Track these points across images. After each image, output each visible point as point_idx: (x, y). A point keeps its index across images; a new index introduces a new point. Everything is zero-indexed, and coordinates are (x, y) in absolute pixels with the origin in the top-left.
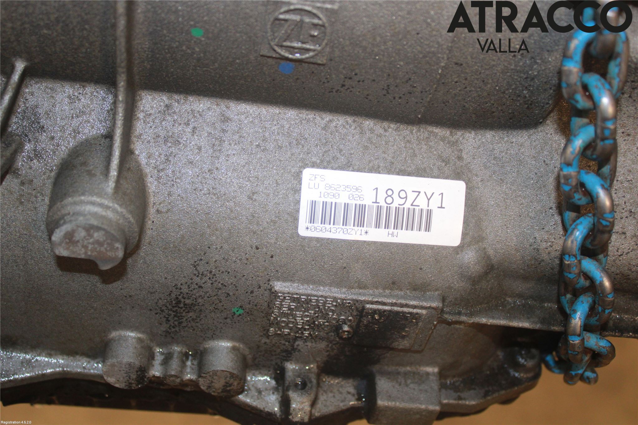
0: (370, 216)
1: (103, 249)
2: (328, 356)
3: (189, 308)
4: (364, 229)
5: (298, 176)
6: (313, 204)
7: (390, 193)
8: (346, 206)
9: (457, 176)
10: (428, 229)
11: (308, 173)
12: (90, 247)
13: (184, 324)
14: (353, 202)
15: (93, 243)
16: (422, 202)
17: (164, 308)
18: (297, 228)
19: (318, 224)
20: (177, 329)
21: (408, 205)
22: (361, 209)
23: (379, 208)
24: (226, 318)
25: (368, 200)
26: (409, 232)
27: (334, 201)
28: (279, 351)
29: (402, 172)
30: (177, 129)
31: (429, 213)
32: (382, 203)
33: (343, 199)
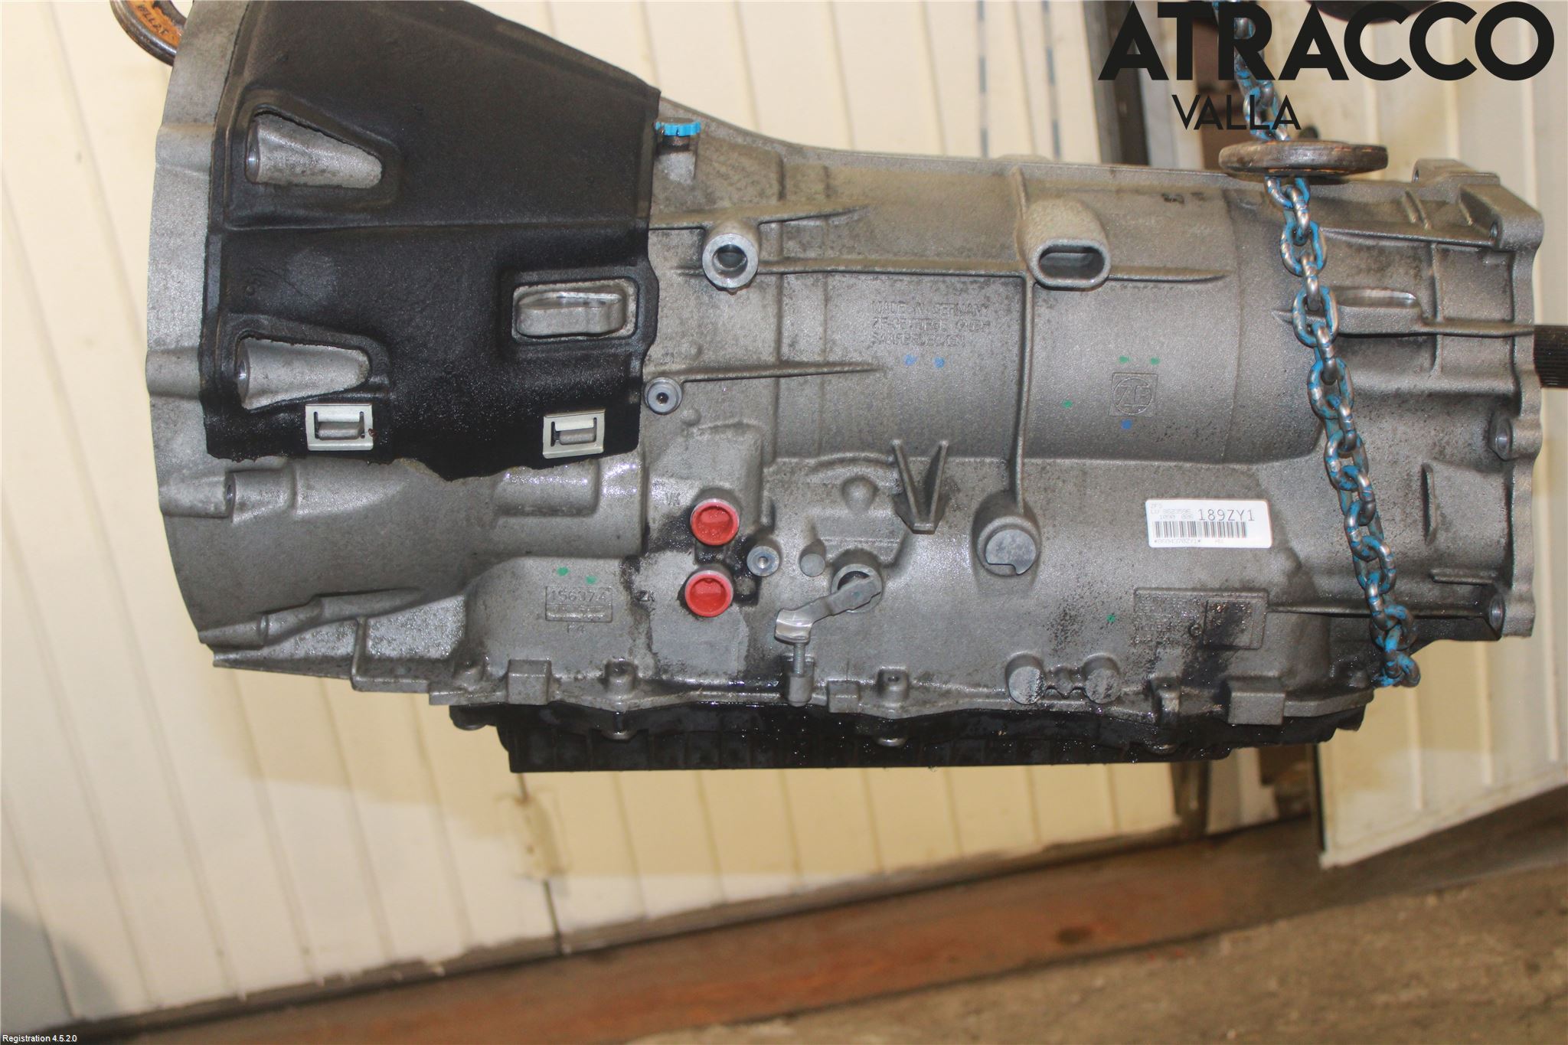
0: (1200, 529)
1: (1021, 553)
2: (1185, 662)
3: (1073, 619)
4: (1197, 538)
5: (1143, 504)
6: (1157, 524)
7: (1211, 512)
8: (1182, 523)
9: (1259, 496)
10: (1244, 534)
11: (1149, 503)
12: (1013, 551)
13: (1069, 639)
14: (1186, 520)
15: (1015, 549)
16: (1236, 517)
17: (1054, 623)
18: (1148, 542)
19: (1163, 537)
20: (1063, 645)
21: (1226, 520)
22: (1193, 525)
23: (1206, 524)
24: (1102, 628)
25: (1196, 518)
26: (1231, 539)
27: (1171, 520)
28: (1144, 661)
29: (1217, 497)
30: (1052, 483)
31: (1244, 524)
32: (1207, 519)
33: (1178, 518)
